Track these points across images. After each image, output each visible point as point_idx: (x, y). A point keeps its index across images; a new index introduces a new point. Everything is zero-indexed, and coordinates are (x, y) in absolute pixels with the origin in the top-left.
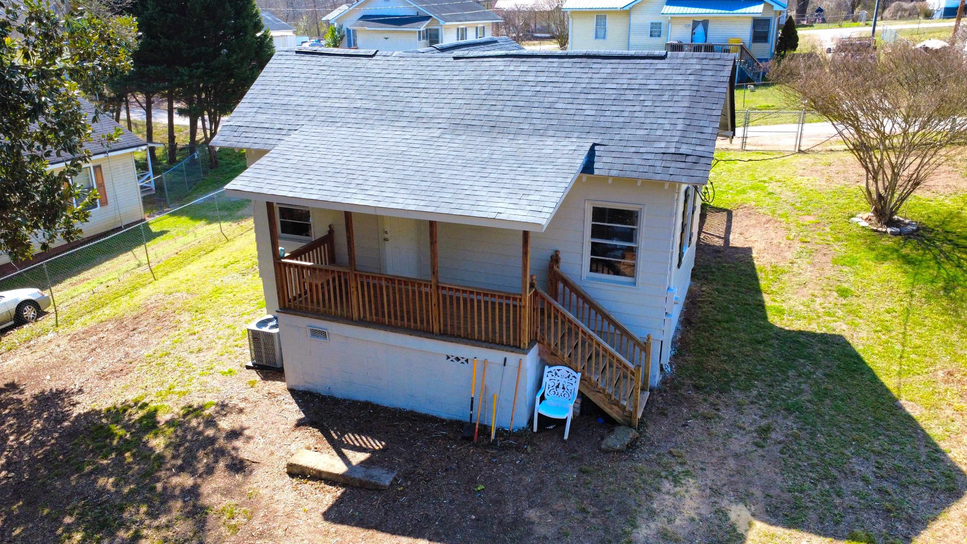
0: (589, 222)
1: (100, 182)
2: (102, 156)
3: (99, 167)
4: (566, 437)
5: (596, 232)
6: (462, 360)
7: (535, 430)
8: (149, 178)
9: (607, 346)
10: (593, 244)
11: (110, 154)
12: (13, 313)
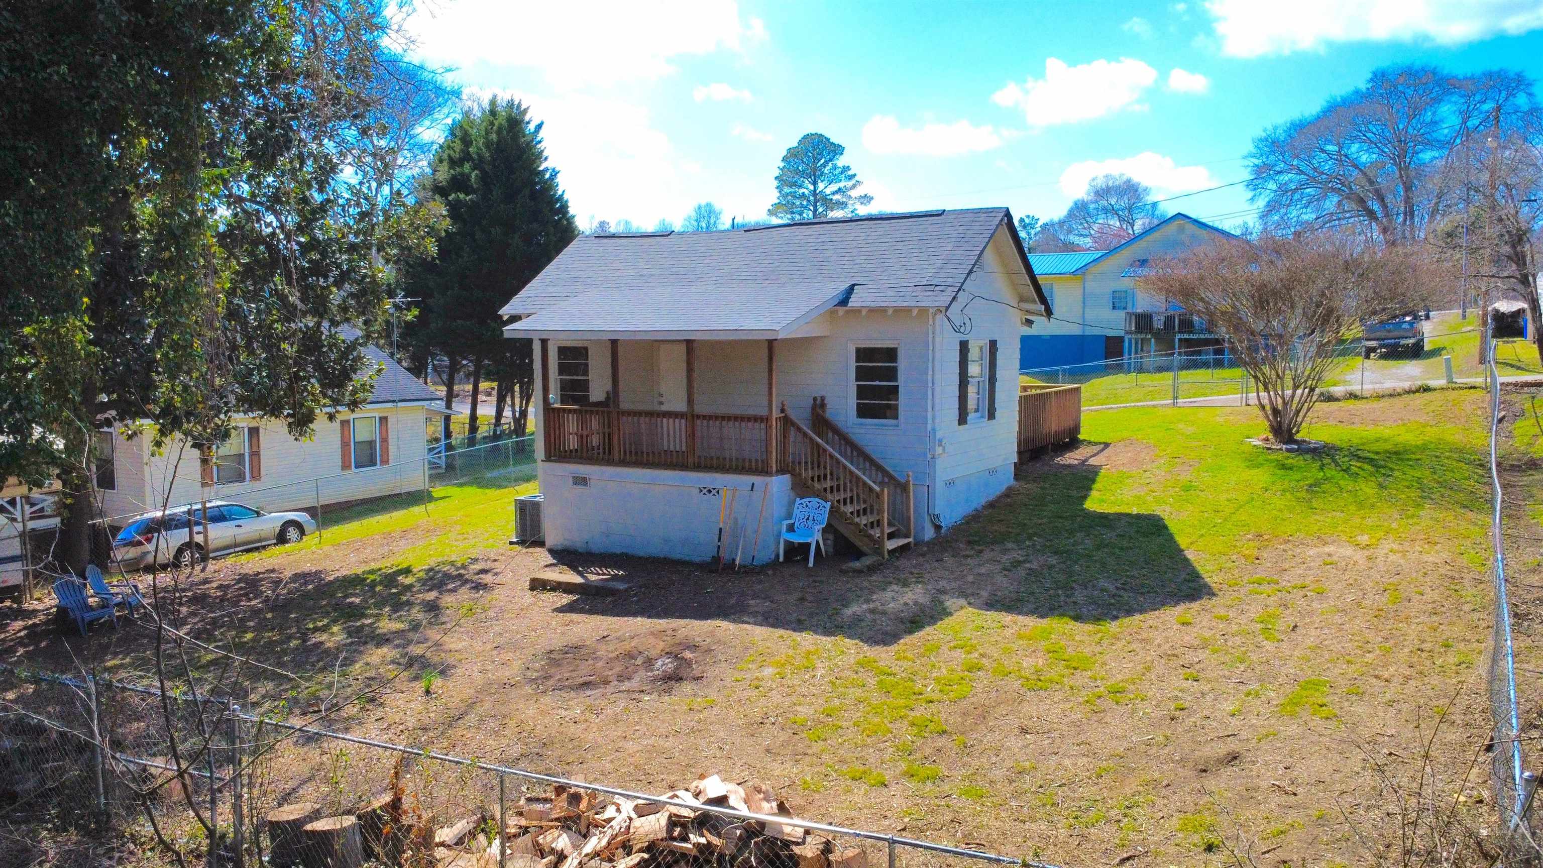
0: (853, 364)
1: (384, 436)
2: (390, 405)
3: (386, 418)
4: (811, 565)
5: (861, 374)
6: (714, 492)
7: (781, 559)
8: (440, 452)
9: (853, 468)
10: (859, 387)
11: (400, 404)
12: (277, 530)
